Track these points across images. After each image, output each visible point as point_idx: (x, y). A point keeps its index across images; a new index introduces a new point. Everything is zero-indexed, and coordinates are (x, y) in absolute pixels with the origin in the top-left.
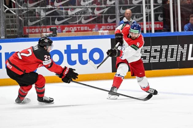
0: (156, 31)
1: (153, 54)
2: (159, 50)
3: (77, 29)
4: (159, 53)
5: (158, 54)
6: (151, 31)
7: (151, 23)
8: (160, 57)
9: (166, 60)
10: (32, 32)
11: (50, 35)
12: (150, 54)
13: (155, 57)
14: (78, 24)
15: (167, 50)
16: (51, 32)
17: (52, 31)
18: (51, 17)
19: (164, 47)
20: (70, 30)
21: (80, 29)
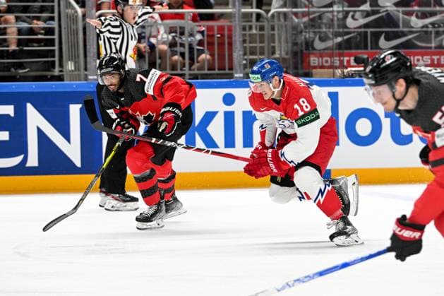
3: (432, 60)
10: (325, 64)
11: (352, 74)
14: (433, 50)
16: (361, 67)
17: (363, 65)
18: (369, 30)
20: (416, 62)
21: (439, 60)
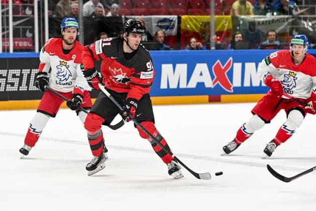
0: (15, 50)
1: (10, 80)
2: (19, 75)
4: (18, 79)
5: (16, 81)
6: (8, 50)
7: (8, 40)
8: (20, 84)
9: (28, 88)
12: (7, 80)
13: (12, 84)
15: (29, 76)
19: (26, 72)
